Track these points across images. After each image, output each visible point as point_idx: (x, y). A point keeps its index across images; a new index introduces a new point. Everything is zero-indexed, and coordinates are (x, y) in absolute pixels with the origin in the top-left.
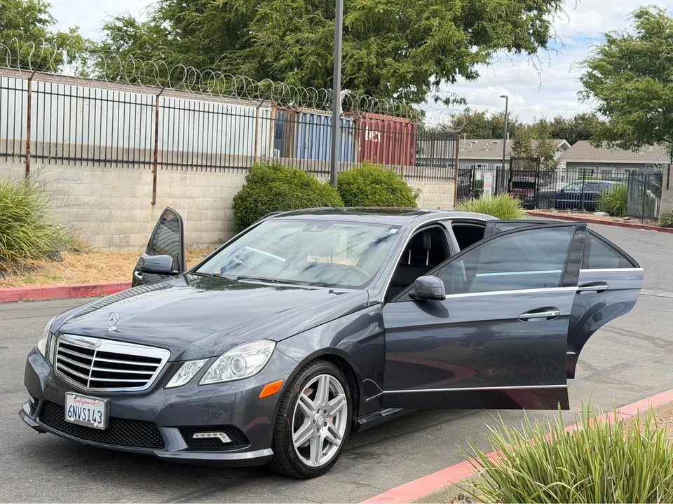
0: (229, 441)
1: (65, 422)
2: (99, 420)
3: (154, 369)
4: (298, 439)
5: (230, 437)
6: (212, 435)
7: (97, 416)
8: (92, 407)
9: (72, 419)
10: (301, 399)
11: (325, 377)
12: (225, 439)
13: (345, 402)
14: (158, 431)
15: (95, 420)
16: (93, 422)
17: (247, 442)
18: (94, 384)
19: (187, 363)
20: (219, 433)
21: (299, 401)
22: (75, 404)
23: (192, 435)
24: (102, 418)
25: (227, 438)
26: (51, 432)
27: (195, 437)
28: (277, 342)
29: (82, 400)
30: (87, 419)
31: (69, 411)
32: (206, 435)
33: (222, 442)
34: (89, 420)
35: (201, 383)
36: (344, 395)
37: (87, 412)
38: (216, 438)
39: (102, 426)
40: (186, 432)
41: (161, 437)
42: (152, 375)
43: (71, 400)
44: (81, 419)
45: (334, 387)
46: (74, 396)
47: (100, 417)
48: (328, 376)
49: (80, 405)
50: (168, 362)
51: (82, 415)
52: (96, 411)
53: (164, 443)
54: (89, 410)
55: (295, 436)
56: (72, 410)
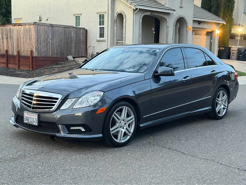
0: (84, 130)
1: (24, 123)
2: (35, 122)
3: (56, 102)
4: (112, 130)
5: (85, 129)
6: (78, 128)
7: (35, 120)
8: (33, 117)
9: (26, 122)
10: (114, 115)
11: (126, 108)
12: (83, 130)
13: (134, 119)
14: (57, 126)
15: (34, 122)
16: (33, 123)
17: (91, 131)
18: (33, 108)
19: (68, 100)
20: (80, 127)
21: (113, 115)
22: (27, 116)
23: (70, 128)
24: (37, 121)
25: (84, 129)
26: (20, 127)
27: (71, 129)
28: (104, 92)
29: (29, 114)
30: (31, 121)
31: (25, 118)
32: (75, 128)
33: (82, 131)
34: (32, 122)
35: (73, 108)
36: (134, 116)
37: (31, 119)
38: (80, 129)
39: (37, 124)
40: (68, 127)
41: (58, 129)
42: (55, 104)
43: (26, 114)
44: (29, 122)
45: (129, 112)
46: (26, 113)
47: (36, 121)
48: (127, 107)
49: (29, 116)
50: (61, 99)
51: (30, 120)
52: (35, 119)
53: (59, 131)
54: (32, 118)
55: (111, 130)
56: (26, 118)
